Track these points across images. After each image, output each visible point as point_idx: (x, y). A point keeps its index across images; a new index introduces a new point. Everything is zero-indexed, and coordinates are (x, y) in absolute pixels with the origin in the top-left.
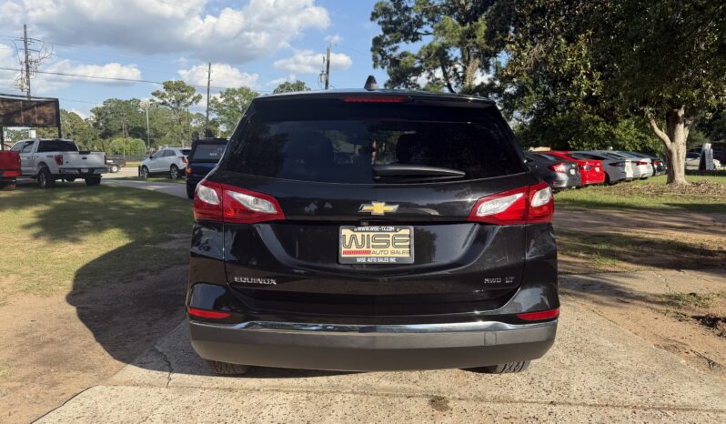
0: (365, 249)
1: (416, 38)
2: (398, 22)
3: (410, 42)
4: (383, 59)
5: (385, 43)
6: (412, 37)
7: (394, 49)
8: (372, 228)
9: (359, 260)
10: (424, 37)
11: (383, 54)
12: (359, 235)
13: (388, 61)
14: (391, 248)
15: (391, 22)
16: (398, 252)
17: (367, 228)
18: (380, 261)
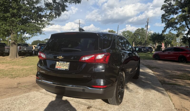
0: (60, 66)
1: (176, 13)
2: (171, 9)
3: (174, 15)
4: (165, 20)
5: (166, 16)
6: (175, 13)
7: (169, 17)
8: (62, 62)
9: (58, 69)
10: (179, 13)
11: (165, 19)
12: (59, 63)
13: (167, 20)
14: (65, 67)
15: (168, 10)
16: (66, 68)
17: (61, 62)
18: (62, 69)
